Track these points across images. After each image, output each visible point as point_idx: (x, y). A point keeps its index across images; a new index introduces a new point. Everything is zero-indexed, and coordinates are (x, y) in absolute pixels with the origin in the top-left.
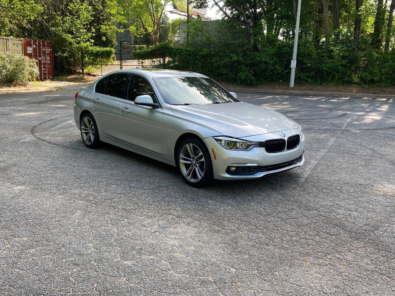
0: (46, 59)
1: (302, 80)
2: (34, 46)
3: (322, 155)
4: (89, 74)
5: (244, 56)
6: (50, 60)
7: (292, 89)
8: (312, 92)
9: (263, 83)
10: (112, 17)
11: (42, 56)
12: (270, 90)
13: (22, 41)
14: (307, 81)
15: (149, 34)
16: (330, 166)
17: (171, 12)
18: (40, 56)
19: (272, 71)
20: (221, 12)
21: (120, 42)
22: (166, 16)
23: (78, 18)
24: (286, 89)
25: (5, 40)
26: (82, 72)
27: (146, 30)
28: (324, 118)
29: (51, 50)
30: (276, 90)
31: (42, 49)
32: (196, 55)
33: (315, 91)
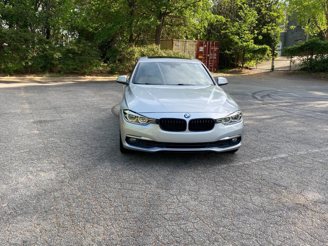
0: (213, 56)
2: (205, 46)
4: (247, 68)
6: (216, 57)
11: (210, 53)
13: (196, 42)
18: (209, 53)
23: (245, 22)
25: (184, 42)
26: (242, 66)
27: (319, 28)
29: (218, 49)
31: (211, 48)
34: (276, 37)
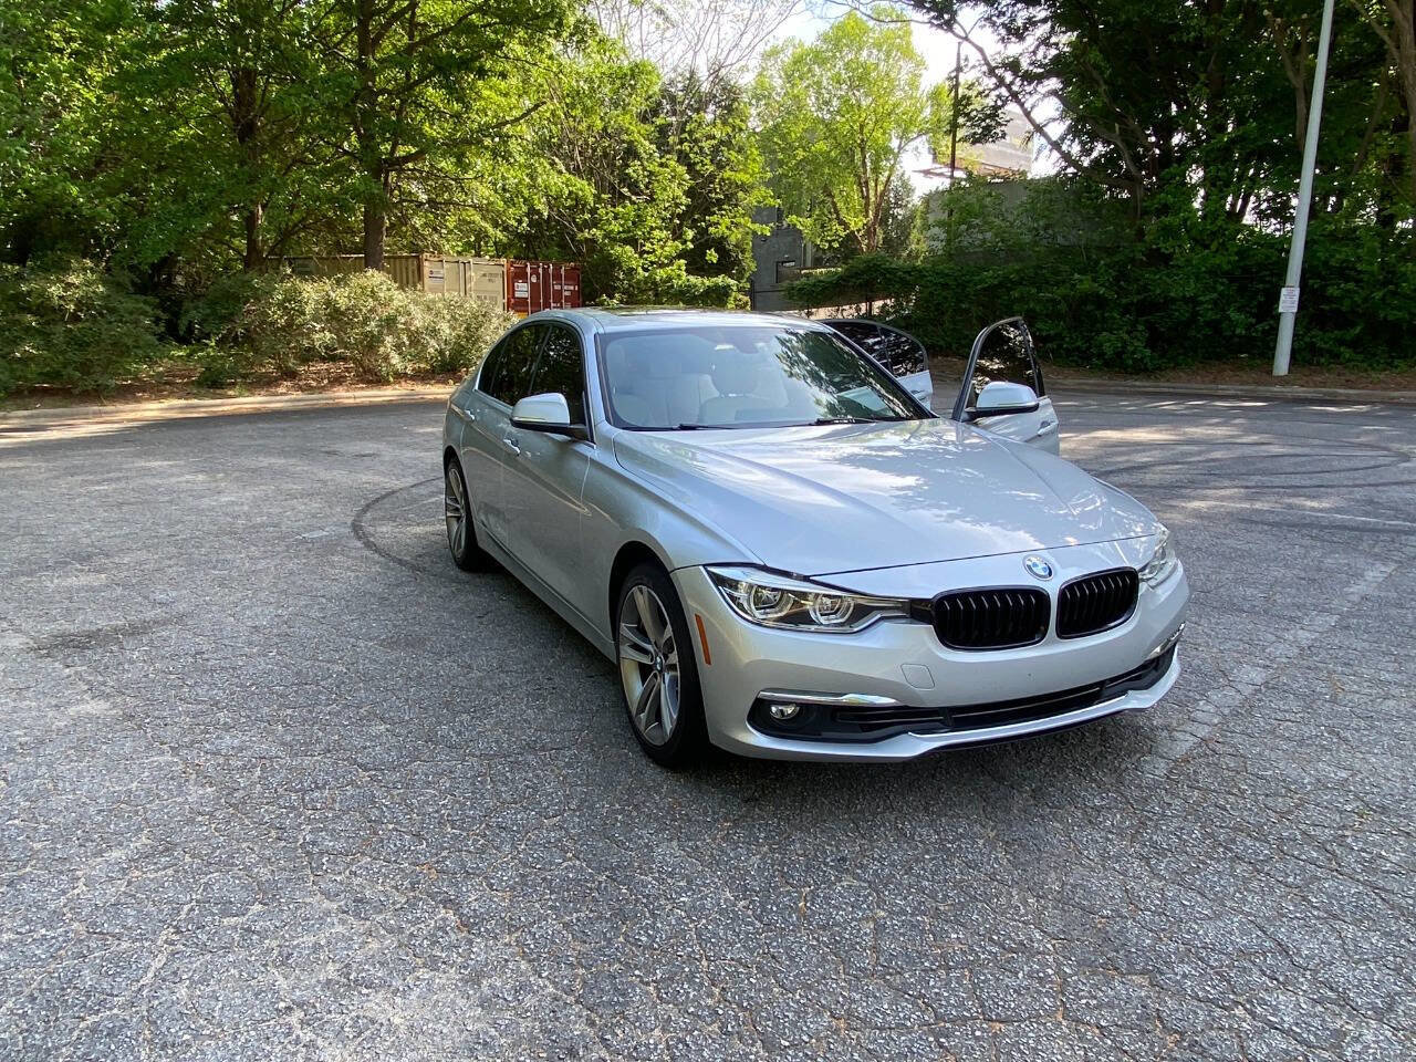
1: (1321, 352)
2: (534, 280)
3: (1304, 643)
5: (1119, 281)
7: (1282, 381)
8: (1351, 392)
9: (1177, 364)
10: (740, 194)
11: (552, 305)
12: (1203, 386)
13: (503, 266)
14: (1337, 356)
15: (851, 237)
16: (1319, 703)
17: (927, 173)
18: (547, 305)
19: (1215, 326)
20: (1056, 155)
21: (778, 262)
22: (905, 185)
23: (652, 200)
24: (1258, 384)
25: (462, 266)
27: (846, 225)
28: (1370, 485)
29: (575, 288)
30: (1220, 386)
31: (553, 286)
32: (963, 286)
33: (1363, 388)
34: (743, 252)
